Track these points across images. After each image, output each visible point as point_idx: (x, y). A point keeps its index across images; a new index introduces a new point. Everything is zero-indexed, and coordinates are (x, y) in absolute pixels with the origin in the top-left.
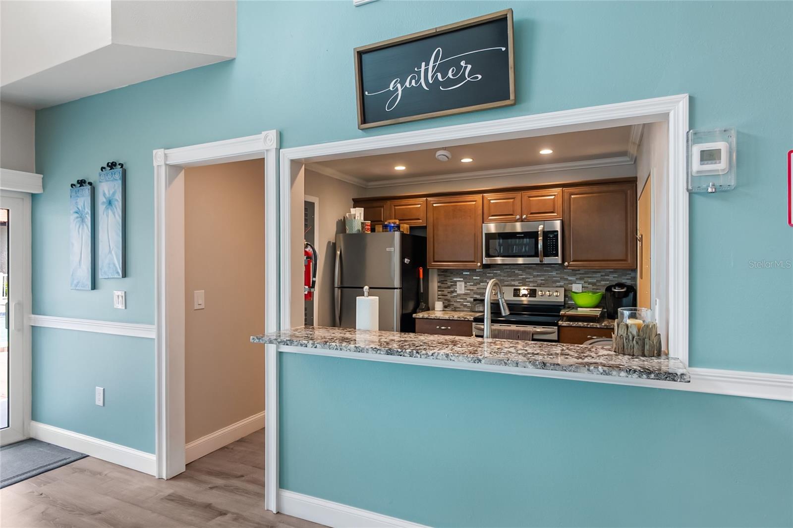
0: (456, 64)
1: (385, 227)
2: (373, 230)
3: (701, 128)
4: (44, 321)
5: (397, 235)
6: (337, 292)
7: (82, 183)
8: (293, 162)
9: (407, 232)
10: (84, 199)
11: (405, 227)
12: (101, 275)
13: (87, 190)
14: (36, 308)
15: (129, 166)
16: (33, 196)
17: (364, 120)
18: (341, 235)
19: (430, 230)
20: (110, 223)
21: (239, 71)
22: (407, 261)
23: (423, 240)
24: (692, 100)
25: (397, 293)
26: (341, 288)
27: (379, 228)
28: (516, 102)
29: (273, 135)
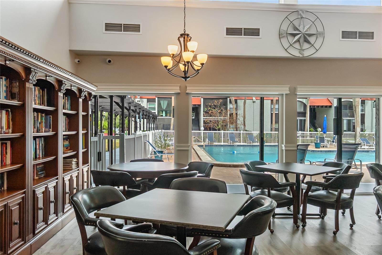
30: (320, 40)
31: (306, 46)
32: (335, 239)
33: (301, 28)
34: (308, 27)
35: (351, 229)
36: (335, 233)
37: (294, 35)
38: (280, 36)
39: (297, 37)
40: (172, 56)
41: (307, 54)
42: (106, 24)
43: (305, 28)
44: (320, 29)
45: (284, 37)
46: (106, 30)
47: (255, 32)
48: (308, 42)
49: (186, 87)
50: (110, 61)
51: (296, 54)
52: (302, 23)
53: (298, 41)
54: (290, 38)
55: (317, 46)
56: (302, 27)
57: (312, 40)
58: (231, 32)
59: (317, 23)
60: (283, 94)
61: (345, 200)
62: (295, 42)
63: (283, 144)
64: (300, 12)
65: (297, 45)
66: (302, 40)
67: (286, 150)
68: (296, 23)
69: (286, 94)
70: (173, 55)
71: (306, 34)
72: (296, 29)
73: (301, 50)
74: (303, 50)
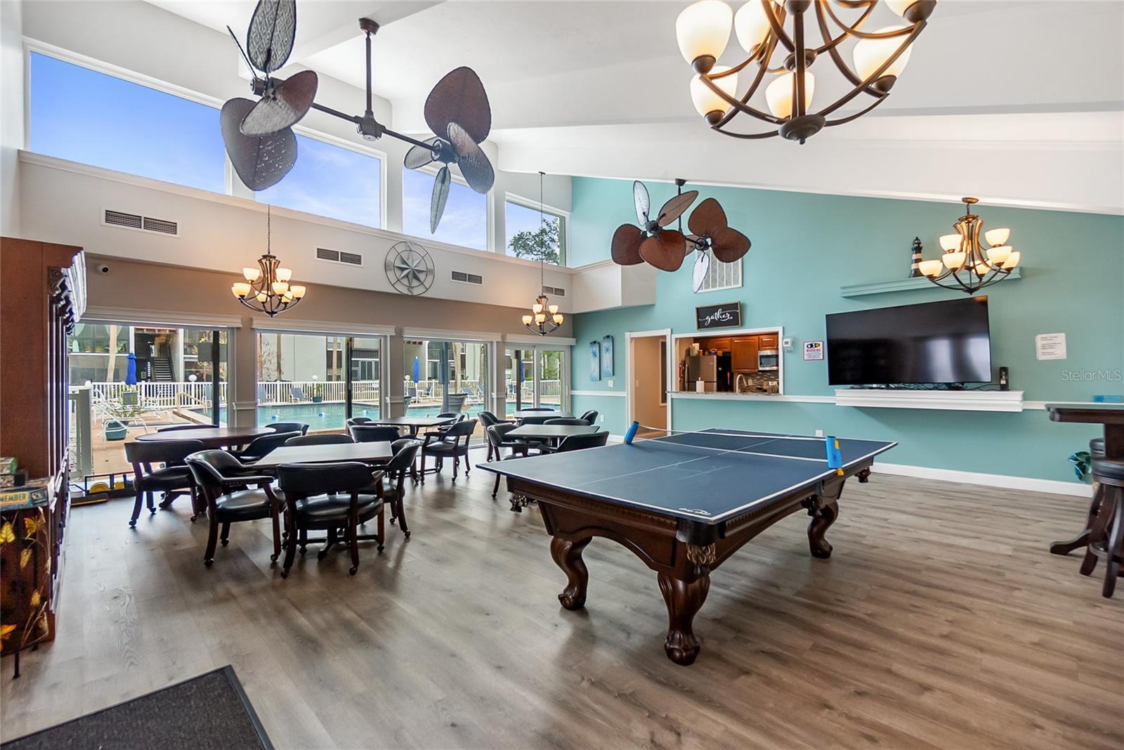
0: (725, 314)
1: (710, 353)
2: (704, 354)
3: (786, 335)
4: (575, 393)
5: (715, 357)
6: (686, 384)
7: (595, 342)
8: (676, 339)
9: (721, 355)
10: (596, 348)
11: (720, 353)
12: (602, 376)
13: (597, 346)
14: (572, 387)
15: (614, 337)
16: (572, 347)
17: (699, 328)
18: (688, 357)
19: (733, 353)
20: (607, 358)
21: (657, 309)
22: (720, 369)
23: (729, 358)
24: (783, 328)
25: (715, 384)
26: (688, 382)
27: (707, 353)
28: (741, 325)
29: (669, 330)
30: (430, 278)
31: (415, 283)
32: (454, 484)
33: (409, 262)
34: (418, 261)
35: (467, 475)
36: (453, 480)
37: (402, 269)
38: (386, 267)
39: (405, 272)
40: (250, 282)
41: (416, 292)
42: (107, 211)
43: (414, 263)
44: (430, 267)
45: (391, 269)
46: (107, 221)
47: (355, 259)
48: (418, 279)
49: (251, 320)
50: (105, 270)
51: (405, 291)
52: (411, 257)
53: (407, 276)
54: (398, 272)
55: (427, 284)
56: (410, 260)
57: (422, 276)
58: (323, 254)
59: (427, 258)
60: (386, 336)
61: (461, 447)
62: (403, 277)
63: (387, 396)
64: (409, 244)
65: (405, 281)
66: (411, 276)
67: (391, 403)
68: (405, 256)
69: (391, 336)
70: (253, 281)
71: (416, 270)
72: (404, 262)
73: (410, 288)
74: (412, 288)
